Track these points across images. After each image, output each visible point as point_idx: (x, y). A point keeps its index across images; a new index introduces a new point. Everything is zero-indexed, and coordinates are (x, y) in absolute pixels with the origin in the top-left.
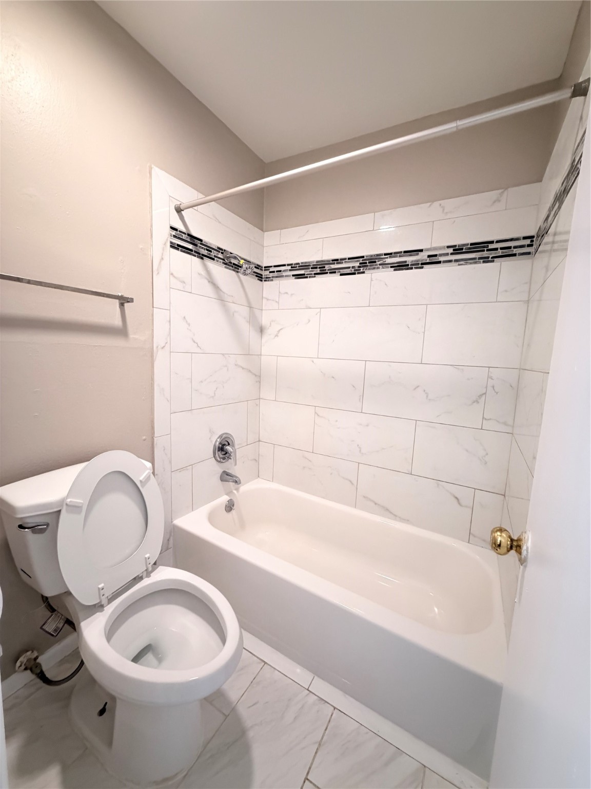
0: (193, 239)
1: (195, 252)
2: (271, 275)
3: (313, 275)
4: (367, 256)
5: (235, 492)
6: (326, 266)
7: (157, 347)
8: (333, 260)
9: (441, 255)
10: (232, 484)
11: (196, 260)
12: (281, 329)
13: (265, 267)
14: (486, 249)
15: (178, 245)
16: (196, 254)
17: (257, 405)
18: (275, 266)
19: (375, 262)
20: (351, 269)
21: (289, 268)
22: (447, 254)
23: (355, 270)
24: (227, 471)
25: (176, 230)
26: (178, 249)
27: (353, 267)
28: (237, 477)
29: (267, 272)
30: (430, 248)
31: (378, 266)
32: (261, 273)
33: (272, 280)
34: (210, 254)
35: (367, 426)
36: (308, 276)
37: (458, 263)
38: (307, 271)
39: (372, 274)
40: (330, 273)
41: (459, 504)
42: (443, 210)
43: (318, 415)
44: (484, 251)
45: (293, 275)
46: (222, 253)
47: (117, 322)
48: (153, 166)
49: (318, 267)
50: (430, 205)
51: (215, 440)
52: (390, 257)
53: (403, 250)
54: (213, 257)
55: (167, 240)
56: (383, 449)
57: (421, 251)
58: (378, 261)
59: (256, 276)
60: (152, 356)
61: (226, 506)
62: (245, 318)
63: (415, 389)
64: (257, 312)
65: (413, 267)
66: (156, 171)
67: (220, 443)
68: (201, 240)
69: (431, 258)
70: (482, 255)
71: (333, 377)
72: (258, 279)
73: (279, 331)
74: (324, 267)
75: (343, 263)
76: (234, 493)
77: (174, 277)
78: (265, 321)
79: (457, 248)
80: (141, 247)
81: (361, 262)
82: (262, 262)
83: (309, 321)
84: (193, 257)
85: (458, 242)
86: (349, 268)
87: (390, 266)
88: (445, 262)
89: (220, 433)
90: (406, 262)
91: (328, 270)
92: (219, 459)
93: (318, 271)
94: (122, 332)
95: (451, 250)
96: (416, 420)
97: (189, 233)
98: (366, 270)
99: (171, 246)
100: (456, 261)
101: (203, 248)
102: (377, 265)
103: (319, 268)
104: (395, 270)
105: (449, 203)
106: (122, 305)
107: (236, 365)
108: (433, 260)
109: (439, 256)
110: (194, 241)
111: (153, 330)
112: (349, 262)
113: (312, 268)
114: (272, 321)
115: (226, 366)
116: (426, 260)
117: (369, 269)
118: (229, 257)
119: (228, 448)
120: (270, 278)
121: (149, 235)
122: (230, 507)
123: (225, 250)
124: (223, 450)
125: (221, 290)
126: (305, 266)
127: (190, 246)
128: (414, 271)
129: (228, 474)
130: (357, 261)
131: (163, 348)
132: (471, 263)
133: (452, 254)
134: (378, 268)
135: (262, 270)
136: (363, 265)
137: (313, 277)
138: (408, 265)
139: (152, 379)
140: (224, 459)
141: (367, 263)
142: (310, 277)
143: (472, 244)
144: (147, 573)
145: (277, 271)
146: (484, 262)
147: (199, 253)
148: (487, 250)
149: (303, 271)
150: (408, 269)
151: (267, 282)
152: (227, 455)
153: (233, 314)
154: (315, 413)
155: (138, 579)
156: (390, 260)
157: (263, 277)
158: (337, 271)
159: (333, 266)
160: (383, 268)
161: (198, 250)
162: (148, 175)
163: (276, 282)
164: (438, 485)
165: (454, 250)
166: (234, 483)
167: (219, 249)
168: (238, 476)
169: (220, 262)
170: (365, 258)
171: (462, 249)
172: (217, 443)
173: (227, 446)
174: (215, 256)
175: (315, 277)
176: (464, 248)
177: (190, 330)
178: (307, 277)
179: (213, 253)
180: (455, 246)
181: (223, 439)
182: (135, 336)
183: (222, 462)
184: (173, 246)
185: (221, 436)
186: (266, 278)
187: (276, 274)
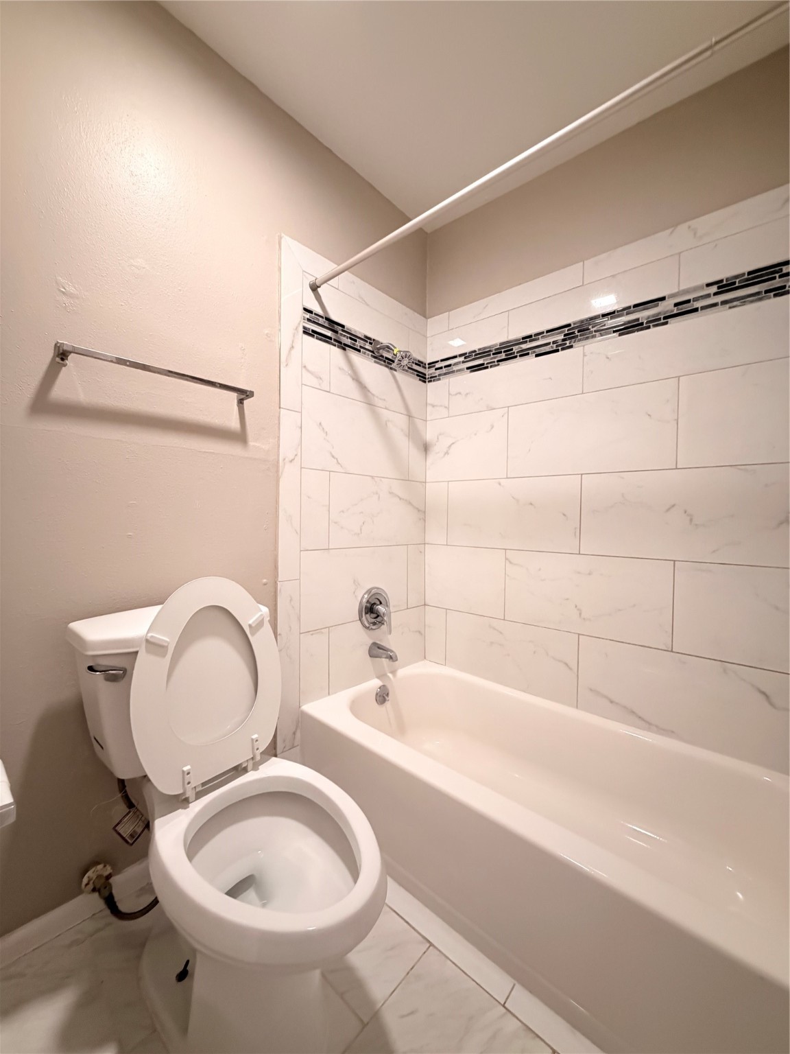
0: (332, 324)
1: (335, 340)
2: (438, 372)
3: (496, 363)
4: (574, 324)
5: (390, 675)
6: (514, 347)
7: (284, 459)
8: (523, 338)
9: (696, 299)
10: (385, 661)
11: (336, 351)
12: (453, 443)
13: (429, 364)
14: (777, 275)
15: (313, 331)
16: (337, 344)
17: (421, 552)
18: (442, 360)
19: (588, 329)
20: (551, 345)
21: (462, 359)
22: (708, 296)
23: (557, 346)
24: (378, 642)
25: (311, 312)
26: (313, 336)
27: (554, 343)
28: (392, 651)
29: (432, 370)
30: (678, 292)
31: (594, 333)
32: (423, 372)
33: (439, 379)
34: (354, 344)
35: (589, 574)
36: (489, 365)
37: (728, 306)
38: (487, 360)
39: (584, 346)
40: (521, 356)
41: (771, 704)
42: (695, 234)
43: (510, 562)
44: (775, 278)
45: (468, 368)
46: (371, 343)
47: (234, 424)
48: (283, 235)
49: (503, 350)
50: (671, 233)
51: (361, 596)
52: (612, 318)
53: (632, 304)
54: (359, 348)
55: (299, 324)
56: (620, 610)
57: (663, 299)
58: (593, 327)
59: (418, 375)
60: (277, 471)
61: (377, 694)
62: (402, 430)
63: (668, 510)
64: (419, 423)
65: (651, 325)
66: (287, 241)
67: (368, 602)
68: (343, 326)
69: (680, 307)
70: (772, 285)
71: (531, 504)
72: (420, 380)
73: (450, 446)
74: (512, 350)
75: (538, 339)
76: (388, 677)
77: (308, 371)
78: (429, 436)
79: (725, 282)
80: (266, 332)
81: (566, 332)
82: (425, 358)
83: (492, 427)
84: (332, 347)
85: (724, 274)
86: (549, 344)
87: (612, 330)
88: (703, 308)
89: (369, 587)
90: (638, 320)
91: (517, 352)
92: (367, 625)
93: (503, 356)
94: (239, 437)
95: (714, 289)
96: (674, 561)
97: (327, 316)
98: (575, 342)
99: (304, 332)
100: (724, 303)
101: (345, 336)
102: (592, 332)
103: (505, 352)
104: (620, 335)
105: (704, 223)
106: (241, 402)
107: (390, 493)
108: (684, 309)
109: (693, 301)
110: (334, 327)
111: (279, 437)
112: (549, 336)
113: (494, 354)
114: (440, 434)
115: (377, 493)
116: (673, 311)
117: (580, 340)
118: (379, 349)
119: (381, 608)
120: (436, 376)
121: (277, 318)
122: (382, 696)
123: (374, 340)
124: (372, 611)
125: (369, 391)
126: (484, 353)
127: (329, 333)
128: (653, 330)
129: (380, 647)
130: (561, 333)
131: (291, 461)
132: (752, 302)
133: (715, 294)
134: (594, 337)
135: (425, 368)
136: (570, 336)
137: (496, 366)
138: (642, 324)
139: (277, 502)
140: (374, 624)
141: (574, 333)
142: (491, 367)
143: (749, 273)
144: (254, 764)
145: (445, 367)
146: (775, 295)
147: (340, 343)
148: (780, 277)
149: (480, 360)
150: (642, 329)
151: (430, 383)
152: (379, 619)
153: (386, 424)
154: (506, 559)
155: (239, 770)
156: (611, 323)
157: (427, 377)
158: (530, 352)
159: (524, 346)
160: (602, 335)
161: (339, 338)
162: (277, 246)
163: (444, 381)
164: (725, 671)
165: (719, 288)
166: (388, 660)
167: (367, 339)
168: (393, 649)
169: (368, 355)
170: (572, 326)
171: (735, 283)
172: (365, 600)
173: (378, 605)
174: (361, 347)
175: (499, 365)
176: (737, 281)
177: (328, 441)
178: (487, 368)
179: (359, 343)
180: (721, 281)
181: (373, 595)
182: (257, 444)
183: (371, 629)
184: (306, 331)
185: (369, 591)
186: (431, 377)
187: (444, 370)
